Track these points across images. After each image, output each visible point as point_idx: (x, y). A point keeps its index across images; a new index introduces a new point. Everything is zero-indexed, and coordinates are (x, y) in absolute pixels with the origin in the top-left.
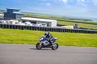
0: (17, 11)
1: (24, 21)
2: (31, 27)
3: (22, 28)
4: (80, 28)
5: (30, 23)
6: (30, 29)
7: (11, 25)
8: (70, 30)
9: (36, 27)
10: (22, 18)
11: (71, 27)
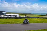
0: (4, 12)
1: (7, 16)
2: (9, 17)
3: (6, 18)
4: (27, 17)
5: (9, 16)
6: (9, 18)
7: (2, 17)
8: (24, 18)
9: (11, 17)
10: (6, 14)
11: (24, 17)
